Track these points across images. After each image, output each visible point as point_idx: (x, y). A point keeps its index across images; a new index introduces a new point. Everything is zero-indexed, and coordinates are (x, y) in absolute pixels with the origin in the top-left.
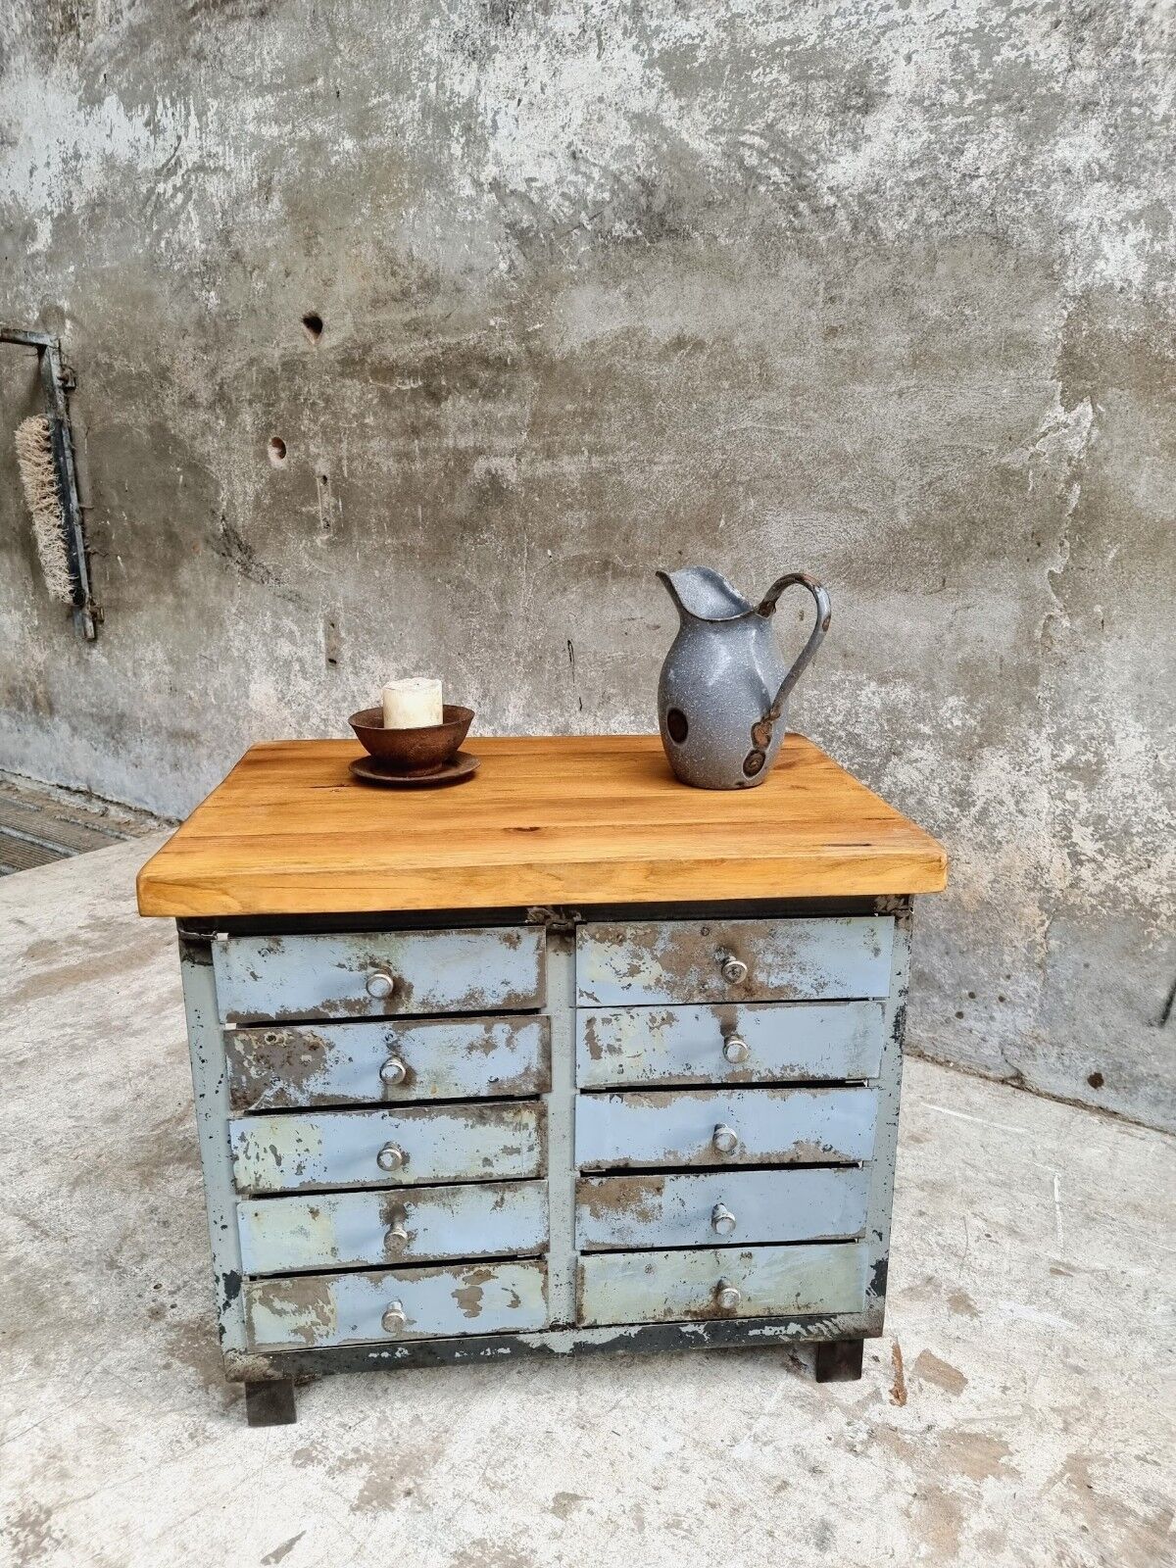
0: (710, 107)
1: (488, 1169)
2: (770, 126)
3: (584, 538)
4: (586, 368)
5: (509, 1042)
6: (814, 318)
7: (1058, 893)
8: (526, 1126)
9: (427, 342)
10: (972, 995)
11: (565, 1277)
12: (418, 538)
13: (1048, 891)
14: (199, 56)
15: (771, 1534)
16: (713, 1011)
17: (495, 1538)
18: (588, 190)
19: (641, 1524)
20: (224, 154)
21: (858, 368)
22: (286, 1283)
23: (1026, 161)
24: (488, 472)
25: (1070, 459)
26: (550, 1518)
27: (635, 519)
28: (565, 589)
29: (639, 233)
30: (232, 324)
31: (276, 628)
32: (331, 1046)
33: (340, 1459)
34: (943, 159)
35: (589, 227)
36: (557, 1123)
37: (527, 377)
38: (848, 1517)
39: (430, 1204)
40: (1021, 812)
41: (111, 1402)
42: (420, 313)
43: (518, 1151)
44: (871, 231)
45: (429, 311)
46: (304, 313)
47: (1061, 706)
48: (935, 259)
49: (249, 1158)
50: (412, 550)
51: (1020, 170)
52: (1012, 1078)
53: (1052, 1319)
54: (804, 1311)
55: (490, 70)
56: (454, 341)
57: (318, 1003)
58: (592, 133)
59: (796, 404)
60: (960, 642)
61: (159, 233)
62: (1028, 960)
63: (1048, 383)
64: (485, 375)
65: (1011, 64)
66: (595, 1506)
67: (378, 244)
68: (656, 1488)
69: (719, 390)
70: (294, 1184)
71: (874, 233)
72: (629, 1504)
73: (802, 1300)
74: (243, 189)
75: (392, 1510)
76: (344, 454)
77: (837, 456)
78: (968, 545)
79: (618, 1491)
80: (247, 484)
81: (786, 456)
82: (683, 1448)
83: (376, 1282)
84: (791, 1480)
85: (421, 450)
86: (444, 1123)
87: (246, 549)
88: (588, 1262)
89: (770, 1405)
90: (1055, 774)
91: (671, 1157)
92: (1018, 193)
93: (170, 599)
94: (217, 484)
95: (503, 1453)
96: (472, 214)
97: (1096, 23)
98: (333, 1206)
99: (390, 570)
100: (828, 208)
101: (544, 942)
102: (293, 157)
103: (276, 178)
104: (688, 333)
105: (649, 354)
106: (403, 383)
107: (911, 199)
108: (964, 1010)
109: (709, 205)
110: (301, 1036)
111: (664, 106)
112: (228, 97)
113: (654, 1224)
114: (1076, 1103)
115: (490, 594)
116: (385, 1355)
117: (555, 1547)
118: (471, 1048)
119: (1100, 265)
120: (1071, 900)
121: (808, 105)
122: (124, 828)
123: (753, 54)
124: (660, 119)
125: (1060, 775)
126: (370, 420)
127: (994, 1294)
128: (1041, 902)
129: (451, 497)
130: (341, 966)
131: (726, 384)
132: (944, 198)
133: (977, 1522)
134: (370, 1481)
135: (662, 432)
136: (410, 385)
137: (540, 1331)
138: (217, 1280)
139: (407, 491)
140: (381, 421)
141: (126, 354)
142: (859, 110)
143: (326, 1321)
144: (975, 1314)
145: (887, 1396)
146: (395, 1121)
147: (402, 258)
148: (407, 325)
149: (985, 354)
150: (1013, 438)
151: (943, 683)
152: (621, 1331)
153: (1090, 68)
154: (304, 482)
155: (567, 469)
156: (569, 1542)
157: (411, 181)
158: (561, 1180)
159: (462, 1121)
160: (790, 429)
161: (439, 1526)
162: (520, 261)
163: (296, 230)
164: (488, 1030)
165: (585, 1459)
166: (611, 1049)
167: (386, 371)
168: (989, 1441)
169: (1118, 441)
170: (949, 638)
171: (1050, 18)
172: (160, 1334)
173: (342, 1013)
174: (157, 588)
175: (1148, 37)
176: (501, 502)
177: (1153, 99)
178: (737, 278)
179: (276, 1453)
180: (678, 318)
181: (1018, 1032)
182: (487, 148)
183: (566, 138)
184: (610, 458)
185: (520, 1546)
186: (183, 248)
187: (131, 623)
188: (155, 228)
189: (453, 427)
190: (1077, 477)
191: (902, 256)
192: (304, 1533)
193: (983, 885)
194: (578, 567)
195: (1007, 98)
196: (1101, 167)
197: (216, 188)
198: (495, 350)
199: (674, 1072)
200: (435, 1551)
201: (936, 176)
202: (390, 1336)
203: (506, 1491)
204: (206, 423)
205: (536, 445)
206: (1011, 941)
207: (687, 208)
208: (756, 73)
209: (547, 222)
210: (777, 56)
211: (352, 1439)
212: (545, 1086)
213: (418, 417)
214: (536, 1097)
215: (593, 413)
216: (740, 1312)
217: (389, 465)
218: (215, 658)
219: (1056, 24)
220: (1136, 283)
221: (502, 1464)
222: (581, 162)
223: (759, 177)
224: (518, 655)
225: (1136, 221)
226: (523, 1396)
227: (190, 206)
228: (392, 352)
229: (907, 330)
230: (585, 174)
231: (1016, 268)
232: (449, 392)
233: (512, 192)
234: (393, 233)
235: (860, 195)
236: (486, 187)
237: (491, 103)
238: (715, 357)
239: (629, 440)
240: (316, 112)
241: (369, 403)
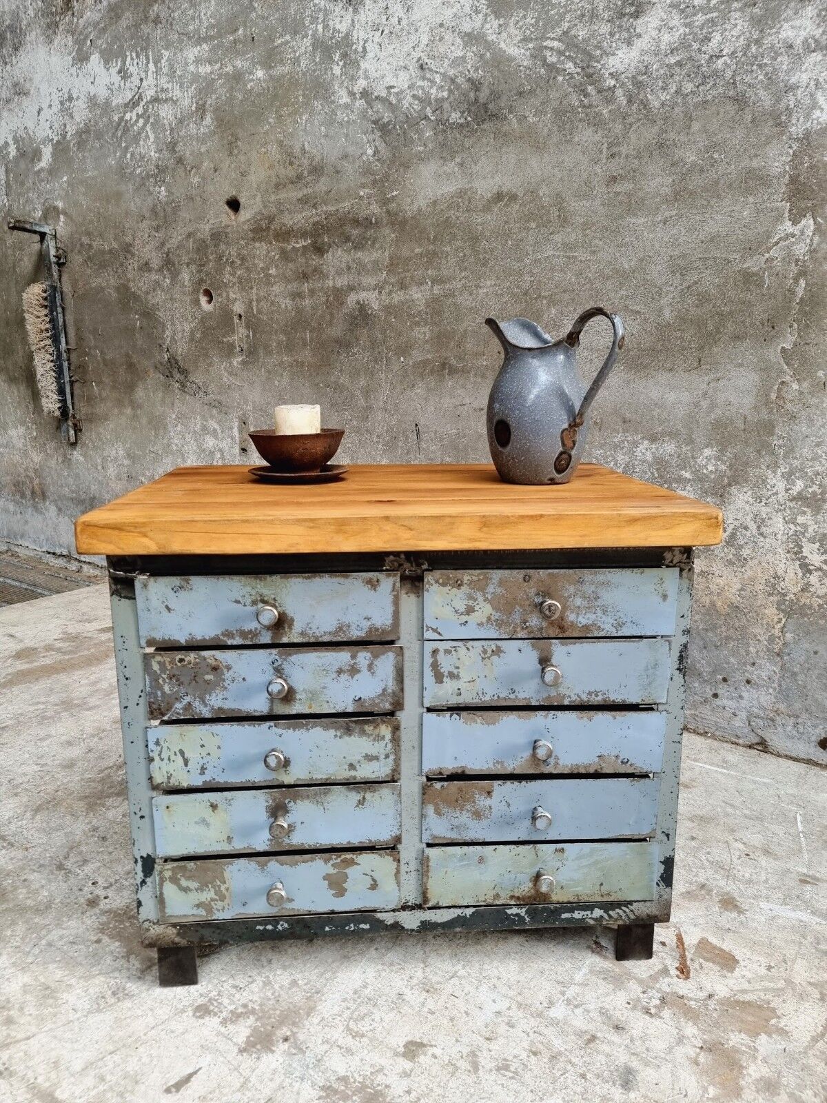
0: (521, 24)
1: (353, 773)
2: (565, 33)
3: (428, 346)
4: (430, 221)
5: (370, 667)
6: (599, 171)
7: (792, 596)
8: (383, 738)
9: (314, 212)
10: (725, 680)
11: (414, 865)
12: (306, 355)
13: (784, 595)
14: (157, 21)
15: (583, 1076)
16: (533, 646)
17: (356, 1076)
18: (432, 91)
19: (475, 1067)
20: (173, 89)
21: (633, 205)
22: (191, 865)
23: (757, 42)
24: (358, 302)
25: (797, 260)
26: (401, 1060)
27: (466, 331)
28: (413, 386)
30: (176, 209)
31: (204, 428)
32: (229, 668)
33: (231, 1012)
34: (696, 46)
35: (432, 118)
36: (408, 736)
37: (387, 231)
38: (647, 1064)
39: (307, 802)
40: (761, 534)
41: (51, 967)
42: (310, 191)
43: (376, 758)
44: (642, 102)
45: (317, 189)
46: (227, 197)
47: (792, 450)
48: (691, 119)
49: (162, 760)
50: (302, 364)
51: (754, 49)
52: (757, 744)
53: (805, 916)
54: (605, 899)
55: (362, 12)
56: (334, 209)
57: (219, 632)
58: (435, 49)
59: (586, 235)
60: (713, 406)
61: (127, 148)
62: (768, 650)
63: (779, 204)
64: (356, 232)
66: (437, 1051)
67: (280, 143)
68: (488, 1039)
69: (528, 229)
70: (198, 782)
71: (645, 104)
72: (466, 1051)
73: (604, 889)
74: (185, 112)
75: (273, 1052)
76: (255, 297)
77: (617, 272)
78: (718, 332)
79: (457, 1041)
80: (185, 324)
81: (579, 274)
82: (509, 1008)
83: (263, 866)
84: (599, 1035)
85: (309, 290)
86: (318, 735)
87: (184, 372)
88: (433, 853)
89: (579, 977)
90: (788, 504)
91: (499, 766)
92: (752, 66)
93: (129, 411)
94: (164, 326)
95: (363, 1010)
96: (347, 115)
98: (229, 802)
99: (285, 380)
100: (610, 88)
101: (398, 585)
102: (221, 86)
103: (209, 103)
104: (505, 189)
105: (476, 207)
106: (297, 242)
107: (672, 76)
108: (719, 692)
109: (521, 94)
110: (205, 659)
111: (488, 26)
112: (176, 48)
113: (485, 823)
114: (809, 762)
115: (358, 393)
116: (270, 927)
117: (405, 1083)
118: (340, 672)
119: (817, 113)
120: (803, 601)
121: (594, 16)
122: (92, 580)
124: (485, 35)
125: (792, 504)
126: (273, 271)
127: (756, 897)
128: (779, 604)
129: (330, 324)
130: (237, 602)
131: (533, 225)
132: (696, 74)
133: (754, 1071)
134: (255, 1030)
135: (485, 264)
136: (302, 243)
137: (394, 911)
138: (136, 862)
139: (299, 321)
140: (281, 271)
141: (101, 235)
142: (631, 15)
143: (222, 898)
144: (741, 912)
145: (674, 972)
146: (279, 731)
147: (297, 151)
148: (299, 201)
149: (730, 186)
150: (751, 249)
151: (699, 438)
152: (458, 912)
154: (226, 320)
155: (415, 296)
156: (417, 1079)
157: (304, 95)
158: (411, 784)
159: (332, 732)
160: (581, 255)
161: (311, 1066)
162: (382, 147)
163: (222, 138)
164: (354, 657)
165: (429, 1015)
166: (452, 676)
167: (285, 235)
168: (760, 1007)
170: (704, 404)
172: (94, 917)
173: (238, 641)
174: (120, 403)
176: (367, 324)
178: (542, 146)
179: (180, 1007)
180: (498, 179)
181: (762, 708)
182: (359, 68)
183: (416, 55)
184: (448, 286)
185: (376, 1082)
186: (142, 158)
187: (101, 430)
188: (123, 145)
189: (332, 271)
190: (802, 273)
191: (666, 119)
192: (200, 1069)
193: (732, 594)
194: (423, 368)
197: (166, 113)
198: (363, 214)
199: (502, 696)
200: (307, 1085)
201: (691, 59)
202: (273, 911)
203: (365, 1039)
204: (157, 282)
205: (392, 280)
206: (755, 636)
207: (504, 98)
209: (402, 118)
211: (243, 997)
212: (398, 705)
213: (308, 266)
214: (392, 714)
215: (435, 253)
216: (554, 898)
217: (286, 303)
218: (160, 452)
221: (363, 1019)
222: (427, 71)
223: (558, 71)
224: (378, 437)
226: (380, 967)
227: (148, 128)
228: (288, 220)
229: (669, 175)
230: (429, 80)
231: (753, 121)
232: (330, 246)
233: (377, 98)
234: (291, 134)
235: (634, 77)
236: (358, 96)
237: (362, 35)
238: (525, 206)
239: (461, 271)
240: (237, 53)
241: (272, 259)
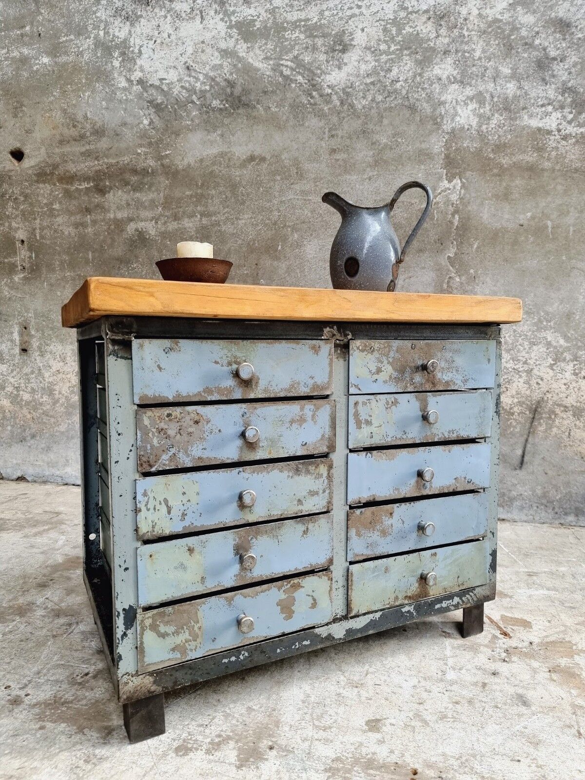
0: (263, 48)
2: (296, 57)
4: (198, 173)
9: (96, 162)
12: (90, 270)
18: (197, 85)
21: (348, 167)
23: (420, 75)
24: (137, 230)
25: (453, 204)
27: (229, 250)
29: (227, 105)
34: (382, 74)
35: (198, 103)
37: (162, 179)
42: (92, 147)
44: (350, 105)
45: (98, 145)
46: (11, 149)
48: (382, 117)
51: (418, 78)
55: (138, 27)
56: (114, 161)
58: (198, 57)
59: (317, 186)
63: (439, 170)
64: (134, 179)
65: (411, 34)
67: (64, 111)
69: (275, 180)
71: (352, 106)
76: (38, 226)
81: (312, 211)
85: (92, 221)
92: (418, 88)
96: (126, 95)
97: (446, 19)
100: (328, 95)
102: (7, 66)
104: (256, 153)
105: (235, 164)
106: (80, 185)
107: (369, 90)
109: (265, 93)
111: (239, 47)
119: (458, 118)
121: (315, 48)
123: (285, 25)
124: (236, 52)
126: (56, 206)
129: (111, 246)
131: (278, 178)
132: (384, 91)
135: (243, 203)
136: (84, 185)
139: (82, 244)
140: (64, 206)
142: (340, 51)
147: (80, 117)
148: (82, 154)
149: (409, 159)
153: (445, 37)
154: (8, 244)
155: (187, 225)
157: (87, 79)
160: (314, 198)
162: (156, 120)
163: (7, 105)
167: (69, 179)
169: (473, 195)
171: (426, 16)
175: (469, 25)
176: (145, 246)
177: (474, 50)
178: (282, 127)
180: (250, 146)
182: (135, 64)
183: (183, 60)
184: (213, 218)
189: (114, 207)
190: (456, 212)
191: (366, 116)
195: (410, 48)
196: (454, 77)
198: (141, 165)
201: (380, 81)
205: (167, 214)
207: (253, 94)
208: (287, 33)
209: (173, 101)
210: (296, 27)
213: (90, 203)
215: (202, 195)
217: (69, 230)
219: (429, 18)
220: (474, 126)
222: (192, 71)
223: (291, 80)
225: (471, 100)
228: (72, 168)
229: (371, 149)
230: (194, 77)
231: (421, 121)
232: (111, 188)
233: (151, 85)
234: (75, 105)
235: (344, 89)
236: (135, 83)
237: (138, 41)
238: (272, 165)
239: (224, 208)
240: (25, 44)
241: (56, 197)
